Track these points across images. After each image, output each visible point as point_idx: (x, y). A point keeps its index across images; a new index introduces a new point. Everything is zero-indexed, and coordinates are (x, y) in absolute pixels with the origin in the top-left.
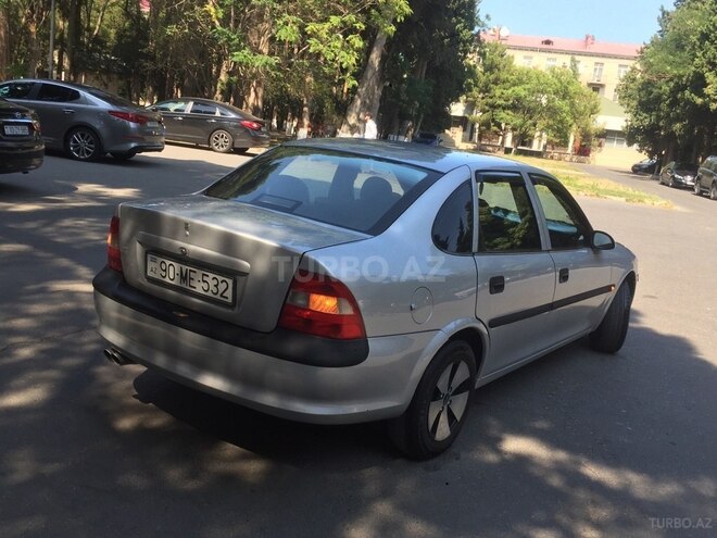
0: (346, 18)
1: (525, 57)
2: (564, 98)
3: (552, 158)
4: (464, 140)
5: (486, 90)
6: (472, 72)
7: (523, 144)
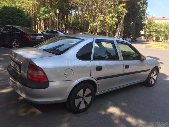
0: (113, 14)
1: (159, 21)
2: (167, 29)
3: (164, 42)
4: (144, 39)
5: (149, 28)
6: (145, 25)
7: (158, 39)
